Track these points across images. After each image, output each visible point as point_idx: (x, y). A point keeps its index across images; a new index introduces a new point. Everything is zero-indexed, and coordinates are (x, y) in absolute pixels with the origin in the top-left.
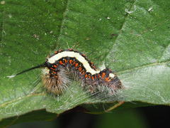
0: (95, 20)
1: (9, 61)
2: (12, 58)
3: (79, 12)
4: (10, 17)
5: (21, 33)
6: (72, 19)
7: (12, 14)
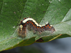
0: (38, 5)
1: (2, 24)
2: (4, 23)
3: (32, 2)
4: (6, 4)
5: (9, 11)
6: (29, 5)
7: (7, 3)
